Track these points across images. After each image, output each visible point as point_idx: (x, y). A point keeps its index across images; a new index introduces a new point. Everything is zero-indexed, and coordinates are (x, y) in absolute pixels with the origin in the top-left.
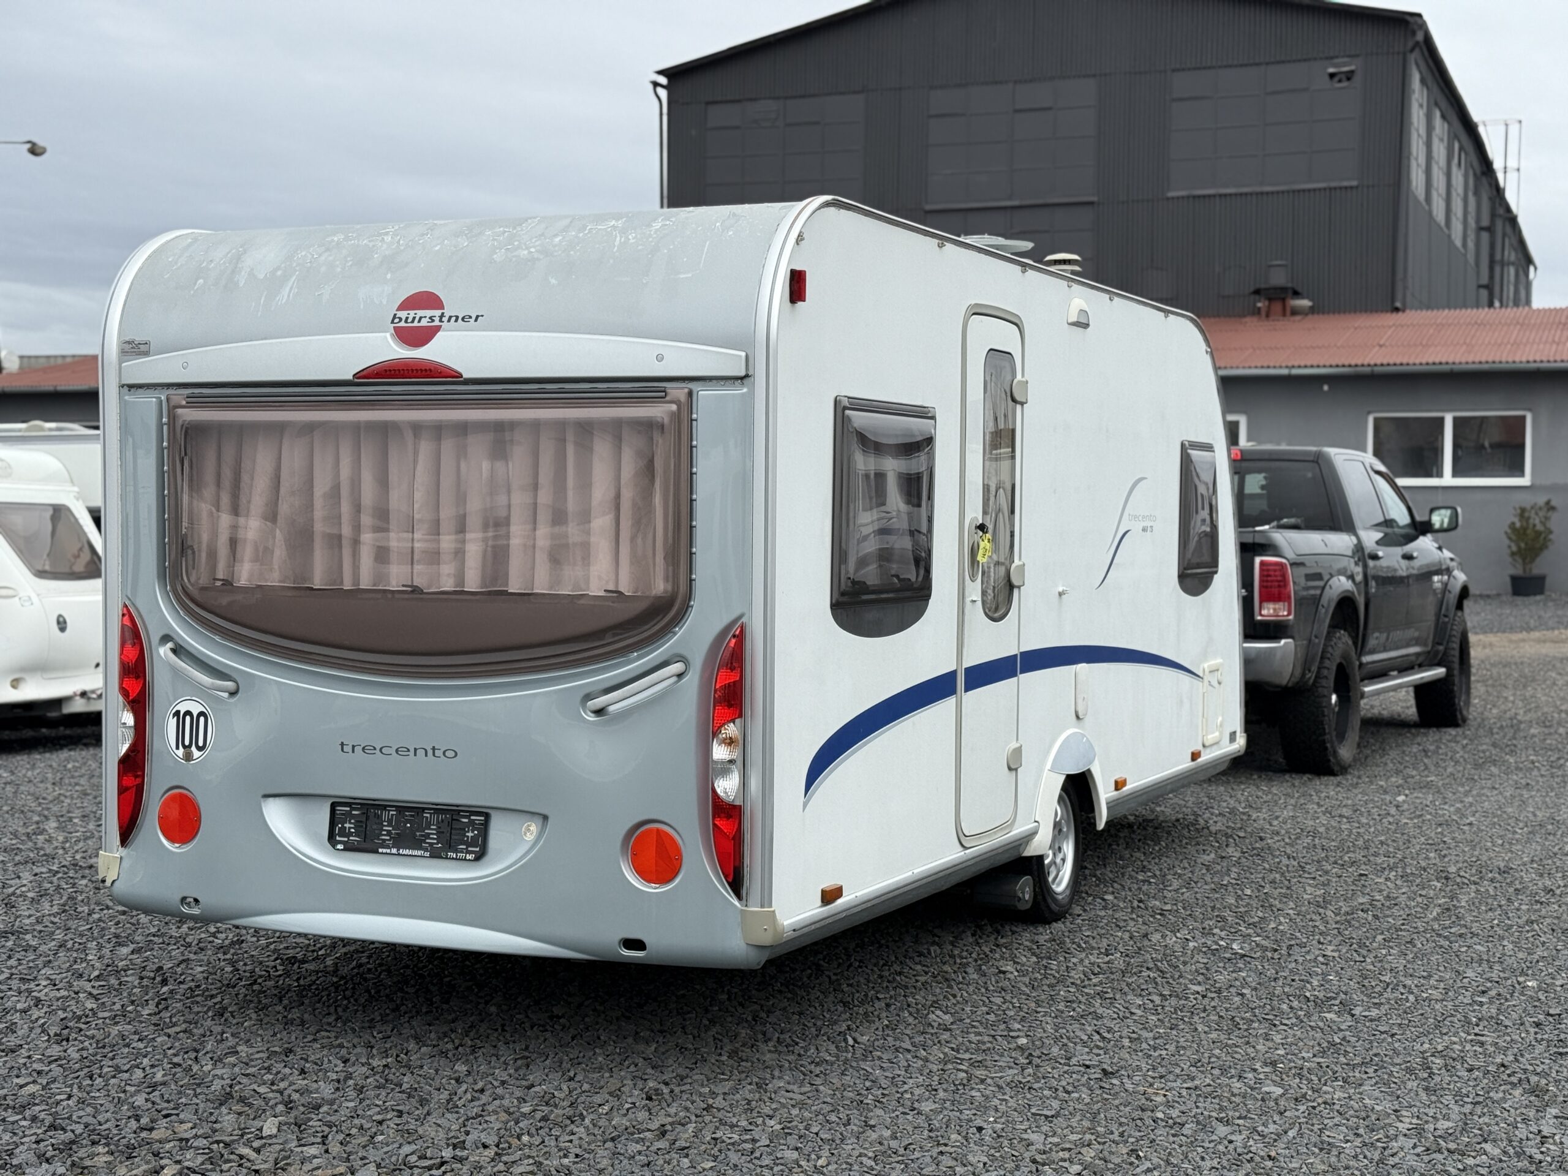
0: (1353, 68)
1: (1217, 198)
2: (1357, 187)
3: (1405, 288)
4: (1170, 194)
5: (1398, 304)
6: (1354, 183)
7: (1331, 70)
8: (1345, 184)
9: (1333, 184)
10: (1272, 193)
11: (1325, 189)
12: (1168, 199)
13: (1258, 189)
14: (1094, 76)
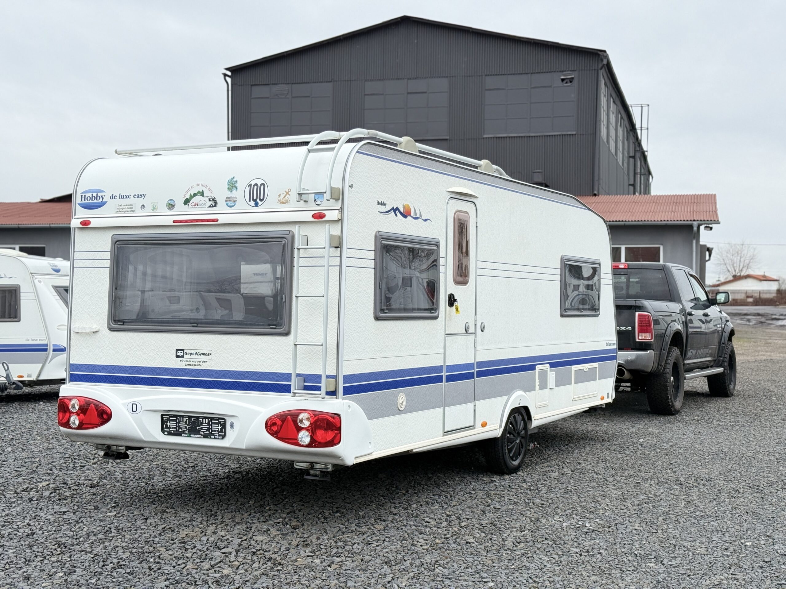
0: (573, 76)
1: (508, 139)
2: (575, 135)
3: (599, 184)
4: (485, 136)
5: (596, 192)
6: (574, 133)
7: (562, 77)
8: (569, 133)
9: (564, 133)
10: (535, 136)
11: (560, 135)
12: (484, 138)
13: (528, 135)
14: (447, 77)
